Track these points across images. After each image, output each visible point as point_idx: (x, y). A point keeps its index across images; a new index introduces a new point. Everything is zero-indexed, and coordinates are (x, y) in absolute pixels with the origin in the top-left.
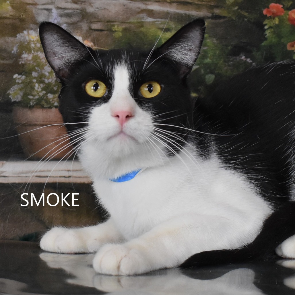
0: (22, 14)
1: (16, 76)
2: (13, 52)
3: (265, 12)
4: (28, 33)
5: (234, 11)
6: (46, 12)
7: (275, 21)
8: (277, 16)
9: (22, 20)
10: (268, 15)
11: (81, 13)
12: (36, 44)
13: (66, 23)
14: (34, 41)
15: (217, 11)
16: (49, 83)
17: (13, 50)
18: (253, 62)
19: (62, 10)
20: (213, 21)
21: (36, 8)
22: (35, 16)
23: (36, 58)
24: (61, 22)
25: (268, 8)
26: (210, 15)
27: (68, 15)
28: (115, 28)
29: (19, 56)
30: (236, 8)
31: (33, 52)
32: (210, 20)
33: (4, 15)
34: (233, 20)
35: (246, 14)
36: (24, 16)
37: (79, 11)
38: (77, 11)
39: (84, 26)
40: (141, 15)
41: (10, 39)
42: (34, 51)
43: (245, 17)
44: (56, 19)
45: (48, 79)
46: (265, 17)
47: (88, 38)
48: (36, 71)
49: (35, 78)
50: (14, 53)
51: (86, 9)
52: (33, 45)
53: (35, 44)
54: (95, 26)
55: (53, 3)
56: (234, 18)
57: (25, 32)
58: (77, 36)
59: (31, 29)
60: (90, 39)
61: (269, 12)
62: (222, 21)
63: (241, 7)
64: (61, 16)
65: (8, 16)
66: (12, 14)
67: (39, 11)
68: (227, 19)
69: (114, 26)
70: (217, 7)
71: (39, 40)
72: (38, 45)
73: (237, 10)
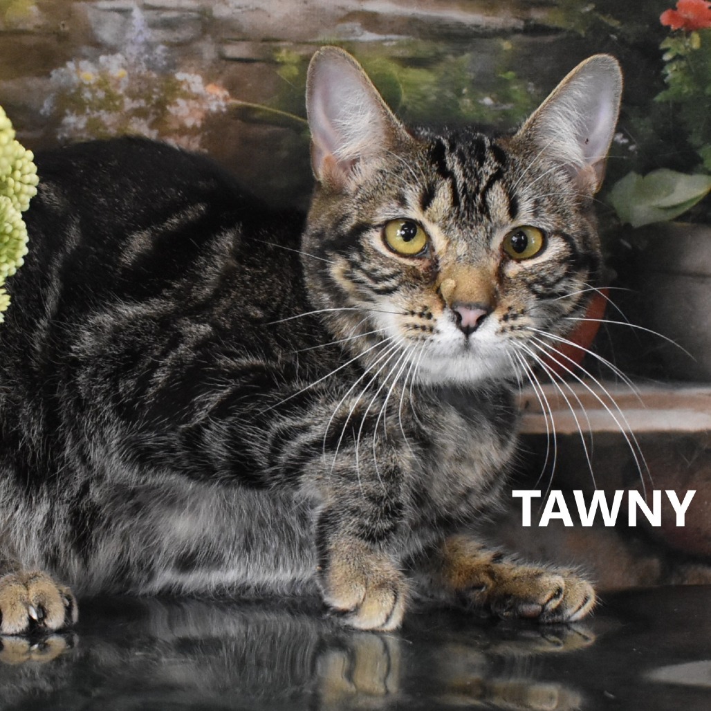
0: (62, 22)
2: (42, 111)
3: (664, 18)
4: (77, 67)
5: (583, 16)
6: (117, 16)
7: (690, 43)
8: (697, 29)
9: (62, 37)
10: (673, 27)
11: (199, 19)
12: (96, 91)
13: (164, 42)
14: (89, 86)
17: (42, 106)
18: (631, 143)
19: (155, 12)
20: (528, 39)
21: (95, 7)
22: (93, 26)
24: (154, 39)
25: (675, 9)
26: (521, 25)
27: (168, 25)
28: (283, 55)
31: (88, 111)
32: (518, 37)
33: (21, 27)
34: (579, 37)
35: (615, 23)
36: (67, 28)
37: (194, 15)
38: (190, 13)
39: (208, 50)
40: (348, 26)
41: (34, 83)
42: (91, 109)
43: (613, 30)
44: (141, 32)
46: (665, 32)
47: (217, 78)
50: (45, 113)
51: (211, 11)
52: (87, 95)
53: (93, 92)
54: (232, 51)
56: (583, 33)
57: (71, 65)
58: (190, 74)
59: (84, 57)
60: (220, 82)
61: (674, 17)
62: (550, 39)
64: (153, 25)
65: (30, 27)
66: (40, 22)
67: (102, 15)
69: (278, 50)
71: (103, 83)
72: (101, 94)
73: (590, 12)
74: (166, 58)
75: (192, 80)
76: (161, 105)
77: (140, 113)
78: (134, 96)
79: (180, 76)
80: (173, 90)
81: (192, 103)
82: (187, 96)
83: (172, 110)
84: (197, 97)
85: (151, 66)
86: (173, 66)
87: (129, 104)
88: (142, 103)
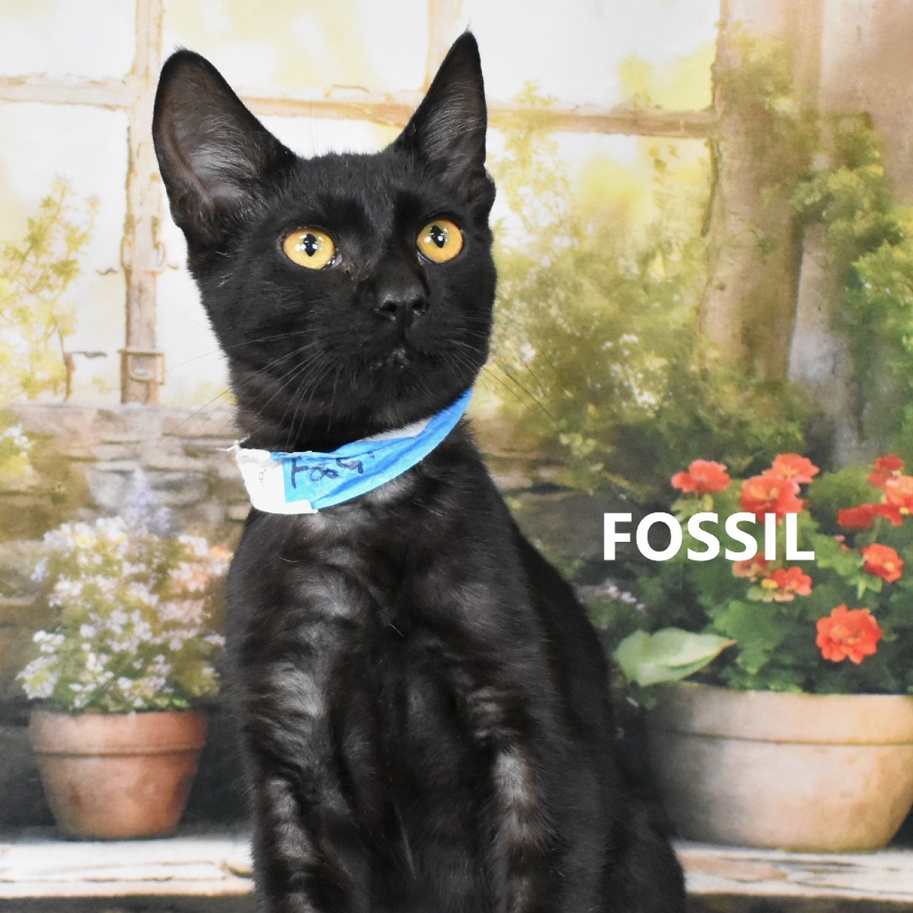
0: (59, 483)
1: (40, 636)
2: (33, 577)
3: (676, 481)
4: (73, 529)
5: (592, 476)
6: (118, 478)
7: (703, 505)
8: (710, 492)
9: (57, 499)
10: (685, 490)
11: (205, 480)
12: (92, 556)
13: (168, 505)
14: (86, 550)
15: (547, 474)
16: (122, 651)
17: (33, 571)
18: (639, 602)
19: (159, 473)
20: (536, 498)
21: (94, 469)
22: (91, 488)
23: (90, 592)
24: (156, 501)
25: (686, 470)
26: (528, 483)
27: (173, 487)
29: (48, 586)
30: (598, 467)
31: (83, 576)
32: (528, 496)
33: (14, 487)
34: (587, 496)
35: (624, 483)
36: (63, 490)
37: (200, 476)
38: (196, 474)
39: (213, 512)
41: (26, 546)
42: (87, 574)
43: (623, 491)
44: (143, 494)
45: (120, 641)
46: (676, 494)
47: (222, 540)
48: (91, 623)
49: (87, 640)
50: (37, 579)
51: (217, 472)
52: (83, 560)
53: (89, 556)
55: (136, 456)
56: (591, 492)
57: (65, 528)
58: (194, 536)
59: (81, 520)
60: (225, 544)
61: (687, 480)
62: (557, 497)
63: (611, 467)
64: (156, 487)
65: (23, 488)
66: (34, 482)
67: (101, 477)
68: (571, 494)
70: (548, 463)
71: (101, 547)
72: (98, 560)
73: (599, 472)
74: (168, 521)
75: (194, 542)
76: (162, 570)
77: (139, 578)
78: (133, 561)
79: (183, 539)
80: (174, 553)
81: (195, 566)
82: (189, 559)
83: (174, 574)
84: (200, 561)
85: (153, 529)
86: (176, 528)
87: (128, 569)
88: (142, 568)
